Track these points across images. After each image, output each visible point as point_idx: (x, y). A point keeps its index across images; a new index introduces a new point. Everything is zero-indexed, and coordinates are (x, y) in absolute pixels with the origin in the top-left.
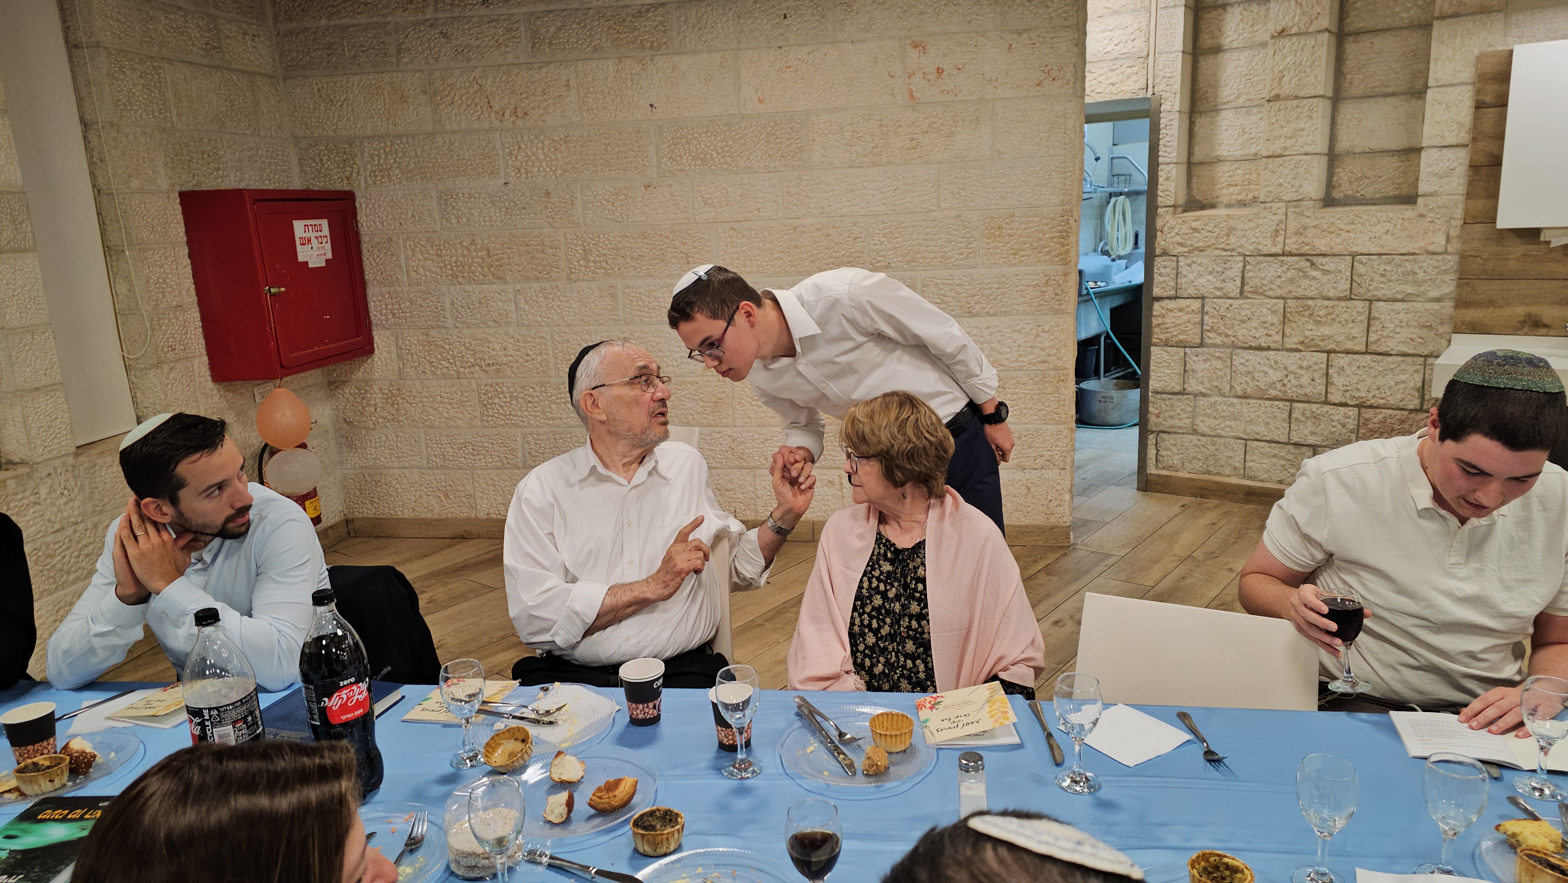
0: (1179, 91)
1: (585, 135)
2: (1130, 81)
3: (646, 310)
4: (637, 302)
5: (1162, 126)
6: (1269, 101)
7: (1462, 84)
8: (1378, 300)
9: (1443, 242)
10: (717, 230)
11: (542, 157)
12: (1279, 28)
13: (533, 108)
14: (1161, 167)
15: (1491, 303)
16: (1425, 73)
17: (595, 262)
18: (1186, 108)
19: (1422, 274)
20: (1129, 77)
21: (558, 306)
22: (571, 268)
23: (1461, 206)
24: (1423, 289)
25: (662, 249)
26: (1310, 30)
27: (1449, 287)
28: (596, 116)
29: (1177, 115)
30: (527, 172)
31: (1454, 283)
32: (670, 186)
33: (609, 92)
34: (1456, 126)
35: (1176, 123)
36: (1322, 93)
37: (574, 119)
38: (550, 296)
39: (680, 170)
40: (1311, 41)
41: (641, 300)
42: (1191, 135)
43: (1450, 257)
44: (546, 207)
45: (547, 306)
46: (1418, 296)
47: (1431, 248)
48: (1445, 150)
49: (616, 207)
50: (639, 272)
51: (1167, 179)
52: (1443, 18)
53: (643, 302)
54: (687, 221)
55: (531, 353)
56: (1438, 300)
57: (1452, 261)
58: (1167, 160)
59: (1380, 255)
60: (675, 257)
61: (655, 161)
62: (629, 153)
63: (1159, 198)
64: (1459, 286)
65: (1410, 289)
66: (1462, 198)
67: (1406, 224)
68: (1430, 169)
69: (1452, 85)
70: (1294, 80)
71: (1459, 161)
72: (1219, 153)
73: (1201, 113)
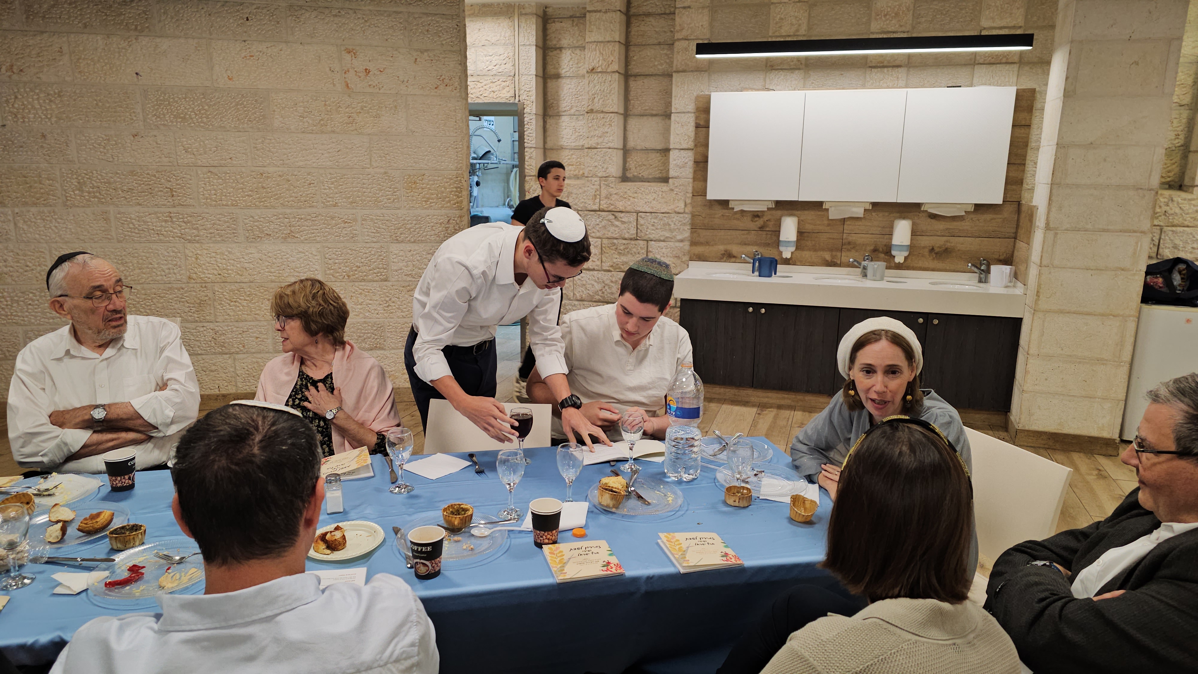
0: (534, 101)
1: (78, 91)
2: (504, 91)
3: (136, 231)
4: (128, 225)
5: (525, 123)
6: (587, 113)
7: (688, 112)
8: (651, 240)
9: (683, 207)
10: (197, 173)
11: (38, 106)
12: (591, 67)
13: (29, 67)
14: (526, 150)
15: (707, 243)
16: (669, 104)
17: (89, 193)
18: (541, 112)
19: (673, 225)
20: (503, 88)
21: (56, 227)
22: (67, 197)
23: (691, 185)
24: (674, 234)
25: (149, 185)
26: (608, 70)
27: (687, 234)
28: (88, 78)
29: (534, 117)
30: (23, 118)
31: (689, 231)
32: (155, 136)
33: (99, 61)
34: (687, 137)
35: (534, 121)
36: (616, 111)
37: (67, 79)
38: (48, 219)
39: (164, 125)
40: (609, 78)
41: (132, 223)
42: (544, 130)
43: (686, 216)
44: (42, 147)
45: (44, 227)
46: (671, 238)
47: (677, 210)
48: (682, 151)
49: (108, 150)
50: (128, 202)
51: (530, 158)
52: (678, 72)
53: (134, 225)
54: (170, 164)
55: (30, 265)
56: (682, 241)
57: (688, 217)
58: (530, 145)
59: (651, 213)
60: (161, 191)
61: (141, 116)
62: (119, 109)
63: (526, 170)
64: (692, 233)
65: (667, 234)
66: (691, 180)
67: (664, 195)
68: (675, 162)
69: (684, 112)
70: (601, 101)
71: (688, 158)
72: (562, 143)
73: (550, 116)
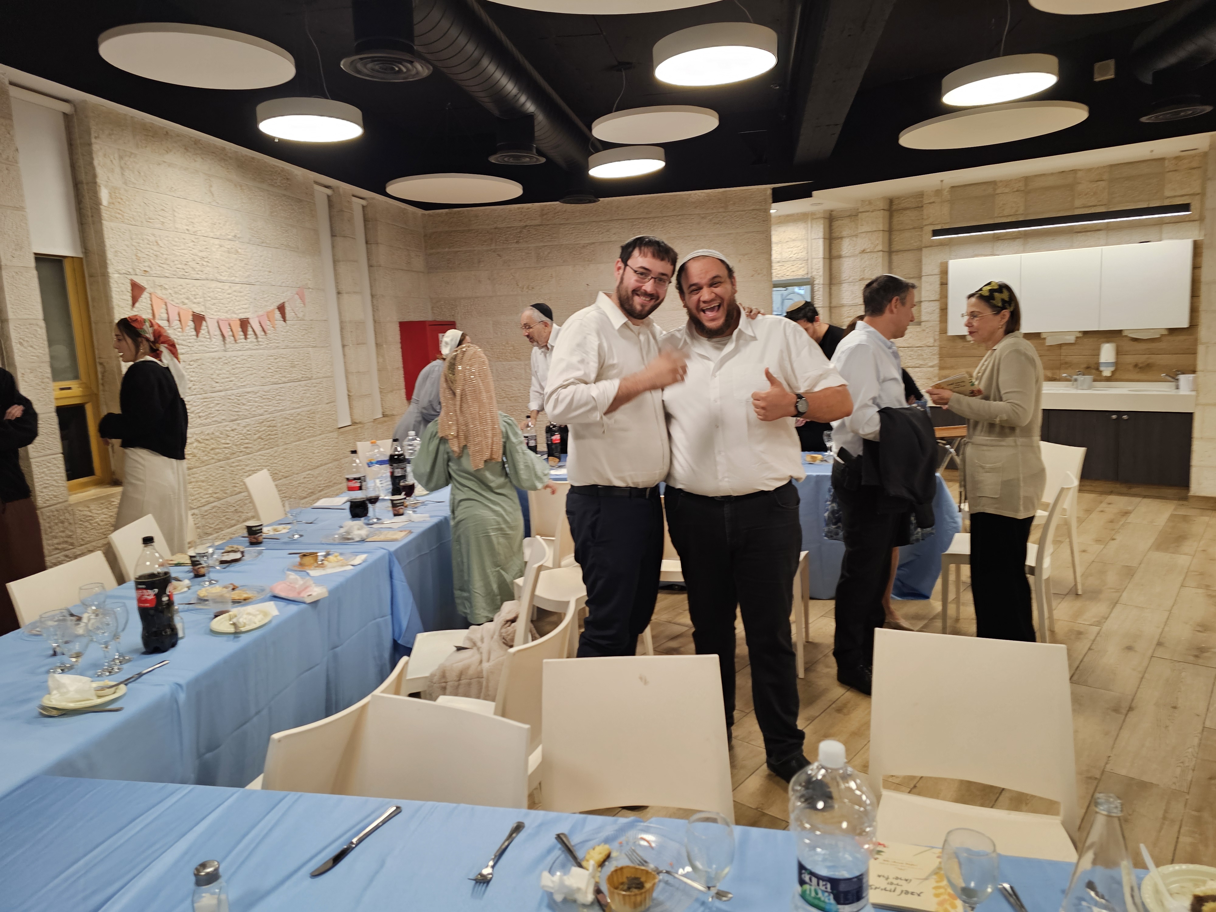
0: (822, 274)
2: (801, 271)
5: (816, 290)
6: (859, 280)
7: (934, 274)
9: (933, 342)
12: (863, 249)
15: (952, 368)
16: (920, 270)
18: (827, 282)
19: (925, 356)
20: (800, 268)
23: (937, 326)
24: (927, 362)
26: (875, 250)
27: (936, 361)
29: (821, 286)
31: (938, 359)
34: (933, 292)
35: (821, 289)
40: (876, 254)
42: (830, 294)
43: (935, 348)
46: (924, 365)
47: (928, 344)
48: (929, 303)
52: (923, 248)
56: (932, 367)
57: (936, 350)
59: (909, 347)
64: (940, 360)
65: (921, 362)
66: (939, 322)
67: (918, 334)
68: (925, 311)
69: (931, 275)
70: (869, 272)
71: (934, 307)
72: (842, 302)
73: (834, 284)
